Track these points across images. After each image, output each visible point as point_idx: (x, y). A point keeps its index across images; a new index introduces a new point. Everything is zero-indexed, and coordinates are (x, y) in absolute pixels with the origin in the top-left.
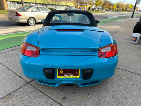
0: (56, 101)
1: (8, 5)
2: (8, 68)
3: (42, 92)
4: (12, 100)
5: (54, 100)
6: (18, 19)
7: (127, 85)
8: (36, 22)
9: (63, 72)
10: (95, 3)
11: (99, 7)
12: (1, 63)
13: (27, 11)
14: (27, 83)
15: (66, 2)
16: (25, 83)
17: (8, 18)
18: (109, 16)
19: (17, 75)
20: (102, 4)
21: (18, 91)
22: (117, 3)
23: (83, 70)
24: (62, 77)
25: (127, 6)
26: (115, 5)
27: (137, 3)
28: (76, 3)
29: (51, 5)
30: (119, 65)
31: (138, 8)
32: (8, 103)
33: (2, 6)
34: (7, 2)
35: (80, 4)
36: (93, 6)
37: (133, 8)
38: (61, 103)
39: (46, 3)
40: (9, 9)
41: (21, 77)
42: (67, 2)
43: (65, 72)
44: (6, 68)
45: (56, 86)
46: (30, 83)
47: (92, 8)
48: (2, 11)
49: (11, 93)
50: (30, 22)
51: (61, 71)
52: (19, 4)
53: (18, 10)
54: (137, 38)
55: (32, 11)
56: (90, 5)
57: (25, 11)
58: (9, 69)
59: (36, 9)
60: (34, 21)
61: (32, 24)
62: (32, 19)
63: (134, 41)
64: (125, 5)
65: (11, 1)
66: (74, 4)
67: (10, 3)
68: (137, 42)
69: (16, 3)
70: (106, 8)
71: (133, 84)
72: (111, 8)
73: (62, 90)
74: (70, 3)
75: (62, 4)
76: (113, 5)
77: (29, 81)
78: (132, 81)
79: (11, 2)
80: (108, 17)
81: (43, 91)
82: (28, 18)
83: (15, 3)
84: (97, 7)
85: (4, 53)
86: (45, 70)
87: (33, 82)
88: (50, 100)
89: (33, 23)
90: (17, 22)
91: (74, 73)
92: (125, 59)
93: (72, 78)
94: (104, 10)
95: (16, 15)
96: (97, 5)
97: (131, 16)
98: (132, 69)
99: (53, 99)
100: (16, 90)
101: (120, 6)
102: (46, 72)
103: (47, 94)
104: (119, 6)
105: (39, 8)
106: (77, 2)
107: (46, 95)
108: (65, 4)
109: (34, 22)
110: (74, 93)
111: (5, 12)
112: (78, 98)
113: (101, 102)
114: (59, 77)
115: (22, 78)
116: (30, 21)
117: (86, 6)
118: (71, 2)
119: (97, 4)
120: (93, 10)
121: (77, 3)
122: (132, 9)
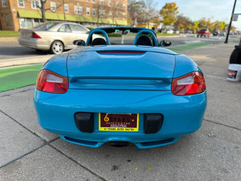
0: (95, 174)
1: (21, 23)
2: (13, 119)
3: (71, 159)
4: (17, 172)
5: (93, 173)
6: (35, 43)
7: (225, 148)
8: (65, 48)
9: (108, 120)
10: (163, 20)
11: (169, 26)
12: (2, 112)
13: (50, 30)
14: (45, 143)
15: (114, 18)
16: (42, 143)
17: (19, 41)
18: (187, 41)
19: (28, 130)
20: (175, 22)
21: (28, 156)
22: (199, 21)
23: (145, 116)
24: (107, 129)
25: (216, 25)
26: (195, 23)
27: (233, 19)
28: (131, 20)
29: (90, 23)
30: (208, 116)
31: (235, 28)
32: (9, 176)
33: (11, 25)
34: (20, 19)
35: (138, 21)
36: (159, 25)
37: (226, 28)
38: (105, 178)
39: (83, 20)
40: (21, 28)
41: (35, 134)
42: (116, 19)
43: (113, 120)
44: (10, 119)
45: (97, 146)
46: (51, 143)
47: (158, 28)
48: (11, 32)
49: (15, 160)
50: (54, 48)
51: (106, 117)
52: (38, 21)
53: (35, 29)
54: (236, 72)
55: (58, 31)
56: (155, 24)
57: (46, 30)
58: (15, 121)
59: (66, 28)
60: (61, 47)
61: (57, 52)
62: (59, 43)
63: (232, 78)
64: (213, 23)
65: (24, 18)
66: (128, 22)
67: (23, 20)
68: (237, 79)
69: (33, 21)
70: (181, 28)
71: (236, 148)
72: (190, 28)
73: (107, 156)
74: (121, 21)
75: (108, 22)
76: (193, 24)
77: (48, 140)
78: (234, 142)
79: (26, 20)
80: (184, 42)
81: (74, 158)
82: (52, 41)
83: (31, 21)
84: (166, 26)
85: (8, 95)
86: (77, 116)
87: (55, 141)
88: (85, 172)
89: (60, 50)
90: (34, 47)
91: (128, 122)
92: (219, 106)
93: (124, 130)
94: (178, 32)
95: (32, 37)
96: (166, 24)
97: (225, 40)
98: (232, 122)
99: (91, 172)
100: (25, 155)
101: (204, 25)
102: (79, 118)
103: (79, 162)
104: (202, 24)
105: (70, 26)
106: (133, 19)
107: (77, 163)
108: (113, 21)
109: (62, 49)
110: (129, 161)
111: (15, 34)
112: (136, 169)
113: (179, 177)
114: (101, 129)
115: (37, 136)
116: (54, 46)
117: (147, 25)
118: (124, 19)
119: (165, 21)
120: (160, 31)
121: (133, 21)
122: (224, 29)
